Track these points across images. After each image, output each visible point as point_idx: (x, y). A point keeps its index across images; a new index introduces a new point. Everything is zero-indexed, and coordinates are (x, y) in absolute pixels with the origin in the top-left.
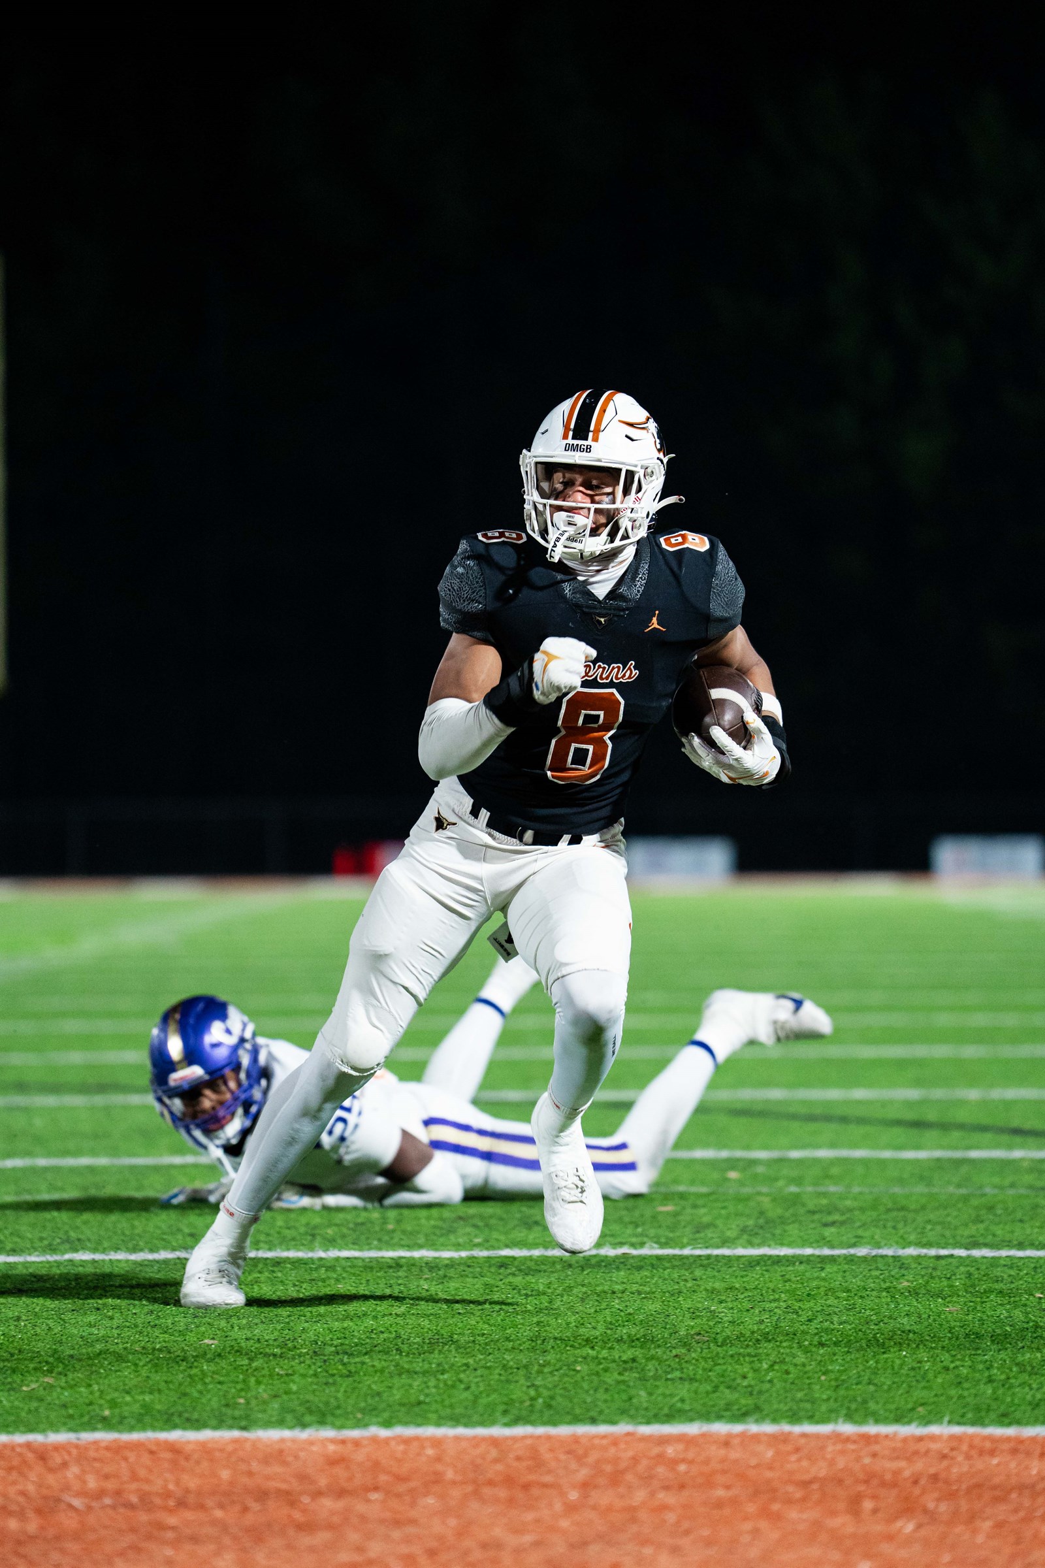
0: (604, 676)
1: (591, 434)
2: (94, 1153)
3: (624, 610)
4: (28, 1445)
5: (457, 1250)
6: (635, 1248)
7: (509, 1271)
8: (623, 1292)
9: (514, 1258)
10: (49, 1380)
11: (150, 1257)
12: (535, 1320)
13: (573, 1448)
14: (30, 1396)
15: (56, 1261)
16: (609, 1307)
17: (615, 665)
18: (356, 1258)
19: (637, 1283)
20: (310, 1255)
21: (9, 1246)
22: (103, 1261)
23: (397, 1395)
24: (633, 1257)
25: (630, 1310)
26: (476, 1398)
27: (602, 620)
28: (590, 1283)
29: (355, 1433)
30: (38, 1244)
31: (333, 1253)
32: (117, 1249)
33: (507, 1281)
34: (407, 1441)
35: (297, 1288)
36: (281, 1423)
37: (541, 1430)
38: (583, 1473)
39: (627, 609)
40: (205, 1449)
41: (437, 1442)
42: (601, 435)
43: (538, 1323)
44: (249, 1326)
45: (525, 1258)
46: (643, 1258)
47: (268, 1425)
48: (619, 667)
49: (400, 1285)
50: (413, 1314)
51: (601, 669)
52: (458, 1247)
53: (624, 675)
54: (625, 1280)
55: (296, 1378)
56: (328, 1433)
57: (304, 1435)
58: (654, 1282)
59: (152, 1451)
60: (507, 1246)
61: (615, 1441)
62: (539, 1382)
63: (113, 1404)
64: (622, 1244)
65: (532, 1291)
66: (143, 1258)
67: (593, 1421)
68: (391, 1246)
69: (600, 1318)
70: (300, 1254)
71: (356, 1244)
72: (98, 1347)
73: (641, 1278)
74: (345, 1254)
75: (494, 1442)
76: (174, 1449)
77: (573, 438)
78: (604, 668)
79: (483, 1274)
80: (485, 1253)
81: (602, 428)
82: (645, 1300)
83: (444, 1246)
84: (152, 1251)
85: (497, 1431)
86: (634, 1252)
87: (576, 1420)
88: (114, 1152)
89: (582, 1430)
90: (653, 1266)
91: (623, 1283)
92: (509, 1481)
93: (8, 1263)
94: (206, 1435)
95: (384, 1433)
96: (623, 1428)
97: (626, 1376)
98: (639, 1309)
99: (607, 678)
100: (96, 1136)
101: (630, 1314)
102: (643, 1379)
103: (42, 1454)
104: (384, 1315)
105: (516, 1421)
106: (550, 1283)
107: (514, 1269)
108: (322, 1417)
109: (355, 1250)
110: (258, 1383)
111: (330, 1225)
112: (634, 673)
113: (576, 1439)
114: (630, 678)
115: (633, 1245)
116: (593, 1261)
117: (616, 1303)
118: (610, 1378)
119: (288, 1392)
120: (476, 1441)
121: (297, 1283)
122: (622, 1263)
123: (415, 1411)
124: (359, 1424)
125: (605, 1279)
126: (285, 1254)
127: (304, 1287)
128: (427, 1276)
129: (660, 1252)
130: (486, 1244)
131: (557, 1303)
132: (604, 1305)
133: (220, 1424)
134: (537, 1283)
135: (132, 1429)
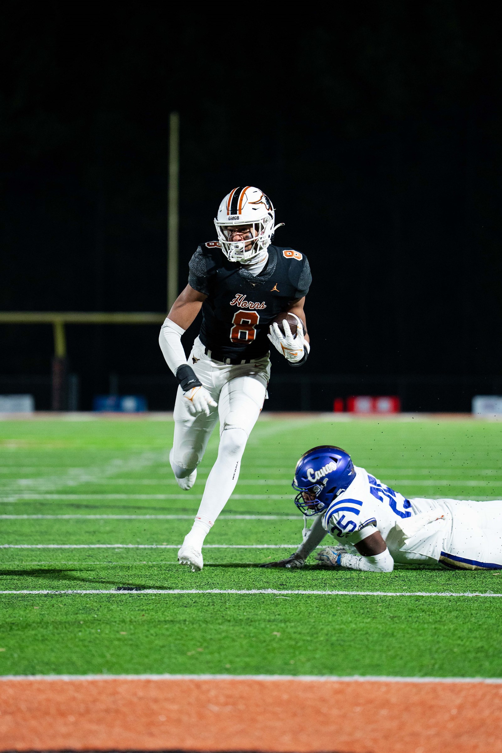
0: (252, 307)
1: (238, 212)
2: (219, 542)
3: (263, 281)
4: (192, 681)
5: (395, 592)
6: (482, 593)
7: (420, 603)
8: (477, 614)
9: (423, 597)
10: (200, 650)
11: (247, 592)
12: (433, 626)
13: (453, 688)
14: (192, 657)
15: (203, 593)
16: (469, 621)
17: (257, 303)
18: (346, 595)
19: (483, 610)
20: (324, 593)
21: (180, 586)
22: (225, 594)
23: (367, 661)
24: (481, 597)
25: (480, 623)
26: (406, 664)
27: (254, 285)
28: (460, 610)
29: (347, 679)
30: (195, 585)
31: (335, 592)
32: (232, 588)
33: (420, 607)
34: (373, 684)
35: (318, 609)
36: (311, 673)
37: (437, 680)
38: (458, 701)
39: (264, 281)
40: (276, 685)
41: (387, 684)
42: (242, 211)
43: (435, 628)
44: (295, 627)
45: (428, 597)
46: (486, 598)
47: (305, 673)
48: (258, 304)
49: (367, 608)
50: (374, 622)
51: (251, 304)
52: (395, 591)
53: (260, 307)
54: (477, 609)
55: (318, 651)
56: (334, 678)
57: (323, 679)
58: (491, 609)
59: (250, 684)
60: (419, 591)
61: (474, 686)
62: (436, 656)
63: (231, 662)
64: (475, 591)
65: (432, 612)
66: (244, 593)
67: (463, 676)
68: (362, 589)
69: (465, 626)
70: (319, 593)
71: (346, 587)
72: (224, 634)
73: (485, 608)
74: (341, 593)
75: (415, 685)
76: (261, 684)
77: (231, 214)
78: (252, 304)
79: (408, 604)
80: (409, 594)
81: (242, 208)
82: (487, 619)
83: (389, 590)
84: (248, 589)
85: (416, 680)
86: (482, 595)
87: (455, 675)
88: (230, 542)
89: (458, 680)
90: (491, 602)
91: (477, 610)
92: (422, 703)
93: (179, 594)
94: (276, 678)
95: (361, 679)
96: (477, 680)
97: (479, 655)
98: (484, 623)
99: (253, 307)
100: (221, 535)
101: (480, 625)
102: (487, 656)
103: (198, 685)
104: (360, 623)
105: (426, 675)
106: (441, 609)
107: (423, 602)
108: (332, 670)
109: (346, 591)
110: (300, 653)
111: (332, 579)
112: (264, 306)
113: (454, 685)
114: (262, 308)
115: (481, 592)
116: (462, 599)
117: (473, 620)
118: (471, 656)
119: (315, 658)
120: (406, 684)
121: (318, 606)
122: (475, 600)
123: (376, 669)
124: (350, 674)
125: (467, 608)
126: (312, 592)
127: (321, 608)
128: (380, 604)
129: (495, 595)
130: (409, 589)
131: (444, 618)
132: (467, 620)
133: (282, 672)
134: (434, 608)
135: (240, 674)
